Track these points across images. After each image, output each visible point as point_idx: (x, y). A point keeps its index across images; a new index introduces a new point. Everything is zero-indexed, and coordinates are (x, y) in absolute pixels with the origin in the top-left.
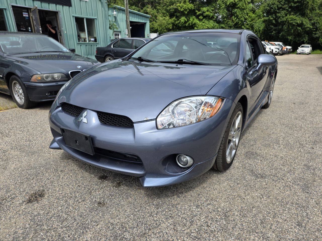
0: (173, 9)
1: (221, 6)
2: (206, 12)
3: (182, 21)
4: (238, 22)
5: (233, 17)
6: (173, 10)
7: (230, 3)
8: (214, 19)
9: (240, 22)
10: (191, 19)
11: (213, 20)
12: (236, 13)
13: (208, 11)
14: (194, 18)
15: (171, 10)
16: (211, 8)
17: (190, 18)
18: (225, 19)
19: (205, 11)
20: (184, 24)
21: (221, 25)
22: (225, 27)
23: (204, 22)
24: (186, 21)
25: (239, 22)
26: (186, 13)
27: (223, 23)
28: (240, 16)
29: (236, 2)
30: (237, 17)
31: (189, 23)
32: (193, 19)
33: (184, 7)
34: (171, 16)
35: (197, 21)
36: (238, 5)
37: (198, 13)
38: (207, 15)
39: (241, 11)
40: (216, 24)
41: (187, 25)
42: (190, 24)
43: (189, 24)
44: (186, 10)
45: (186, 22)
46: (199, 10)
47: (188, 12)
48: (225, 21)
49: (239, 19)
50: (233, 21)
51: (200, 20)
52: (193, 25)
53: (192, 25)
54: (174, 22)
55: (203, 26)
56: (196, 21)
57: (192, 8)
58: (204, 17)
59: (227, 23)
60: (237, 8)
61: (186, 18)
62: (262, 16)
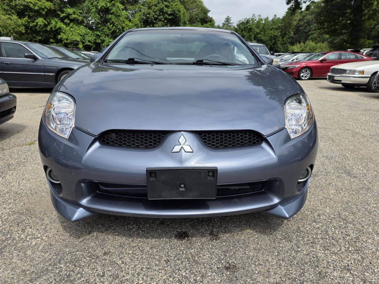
0: (22, 5)
1: (91, 10)
2: (72, 14)
3: (39, 23)
4: (115, 30)
5: (109, 24)
6: (22, 7)
7: (101, 7)
8: (85, 24)
9: (118, 30)
10: (52, 22)
11: (83, 25)
12: (110, 19)
13: (74, 13)
14: (57, 21)
15: (18, 7)
16: (78, 10)
17: (50, 21)
18: (99, 26)
19: (71, 14)
20: (43, 27)
21: (95, 32)
22: (101, 35)
23: (72, 27)
24: (45, 24)
25: (116, 31)
26: (44, 13)
27: (97, 29)
28: (116, 24)
29: (108, 7)
30: (113, 23)
31: (50, 27)
32: (56, 23)
33: (38, 5)
34: (21, 15)
35: (63, 25)
36: (111, 10)
37: (62, 15)
38: (74, 18)
39: (116, 18)
40: (89, 31)
41: (48, 28)
42: (54, 29)
43: (51, 28)
44: (43, 9)
45: (45, 26)
46: (63, 12)
47: (46, 12)
48: (100, 27)
49: (115, 26)
50: (109, 28)
51: (67, 25)
52: (58, 29)
53: (56, 30)
54: (26, 23)
55: (72, 31)
56: (60, 24)
57: (51, 8)
58: (71, 21)
59: (102, 31)
60: (111, 14)
61: (45, 19)
62: (139, 25)
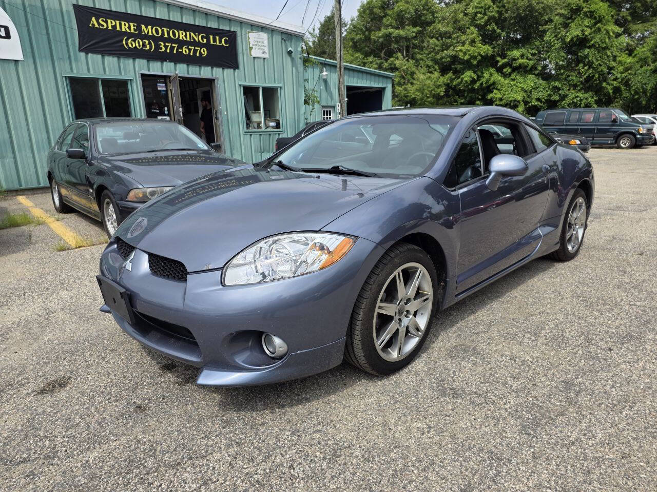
0: (449, 56)
1: (553, 46)
2: (518, 59)
3: (466, 79)
4: (592, 74)
5: (581, 65)
6: (449, 59)
7: (572, 39)
8: (537, 72)
9: (597, 76)
10: (484, 75)
11: (534, 74)
12: (587, 56)
13: (522, 56)
14: (493, 72)
15: (443, 60)
16: (530, 51)
17: (483, 73)
18: (562, 71)
19: (516, 58)
20: (470, 84)
21: (553, 83)
22: (562, 86)
23: (513, 80)
24: (473, 79)
25: (594, 76)
26: (475, 62)
27: (556, 78)
28: (597, 63)
29: (586, 36)
30: (590, 64)
31: (480, 82)
32: (491, 75)
33: (469, 53)
34: (444, 70)
35: (500, 78)
36: (591, 41)
37: (501, 62)
38: (520, 65)
39: (599, 52)
40: (541, 81)
41: (477, 86)
42: (484, 85)
43: (482, 84)
44: (475, 58)
45: (473, 81)
46: (503, 56)
47: (479, 62)
48: (562, 74)
49: (593, 68)
50: (579, 73)
51: (505, 76)
52: (491, 85)
53: (488, 87)
54: (449, 81)
55: (512, 86)
56: (497, 77)
57: (487, 54)
58: (515, 69)
59: (565, 79)
60: (589, 47)
61: (475, 72)
62: (650, 59)
